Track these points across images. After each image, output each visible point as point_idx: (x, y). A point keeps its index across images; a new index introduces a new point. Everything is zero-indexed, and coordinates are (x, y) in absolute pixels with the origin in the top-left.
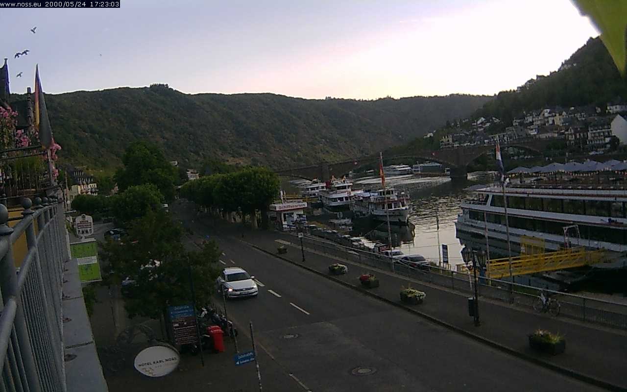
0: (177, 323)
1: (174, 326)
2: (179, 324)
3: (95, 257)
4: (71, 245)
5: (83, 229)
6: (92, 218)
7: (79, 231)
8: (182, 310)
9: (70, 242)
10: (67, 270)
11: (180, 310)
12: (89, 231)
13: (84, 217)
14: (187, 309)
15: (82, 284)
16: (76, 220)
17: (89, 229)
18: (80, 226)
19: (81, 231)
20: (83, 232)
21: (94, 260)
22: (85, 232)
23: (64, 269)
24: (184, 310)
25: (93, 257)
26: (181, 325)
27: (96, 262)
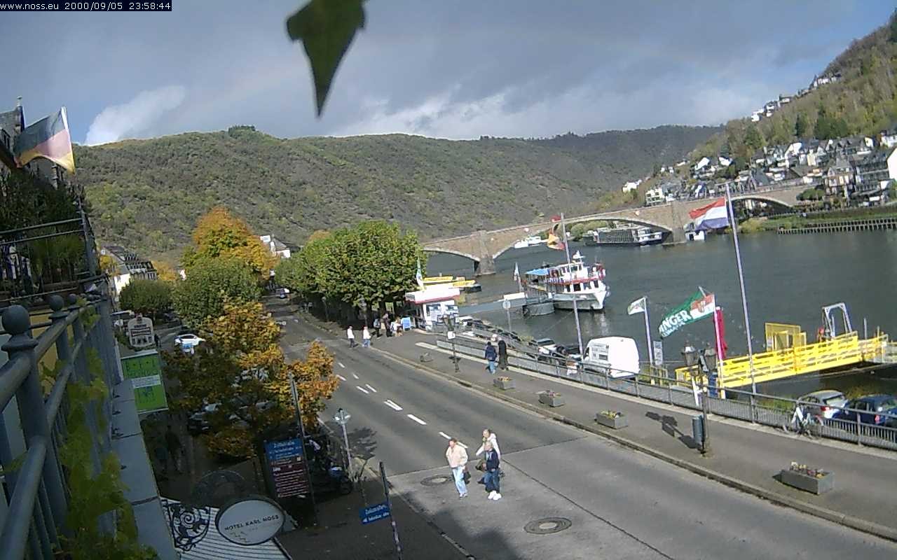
0: (277, 466)
1: (274, 470)
2: (281, 468)
3: (158, 376)
4: (122, 360)
5: (139, 337)
6: (151, 322)
7: (134, 340)
8: (284, 447)
9: (121, 357)
10: (118, 396)
11: (281, 448)
12: (147, 339)
13: (139, 319)
14: (291, 446)
15: (139, 415)
16: (129, 324)
17: (147, 337)
18: (135, 333)
19: (136, 340)
20: (139, 342)
21: (156, 380)
22: (142, 341)
23: (114, 394)
24: (289, 447)
25: (154, 376)
26: (284, 469)
27: (160, 383)
